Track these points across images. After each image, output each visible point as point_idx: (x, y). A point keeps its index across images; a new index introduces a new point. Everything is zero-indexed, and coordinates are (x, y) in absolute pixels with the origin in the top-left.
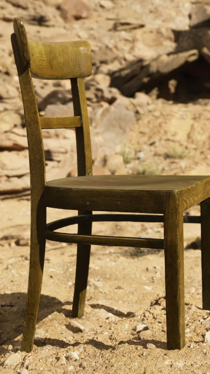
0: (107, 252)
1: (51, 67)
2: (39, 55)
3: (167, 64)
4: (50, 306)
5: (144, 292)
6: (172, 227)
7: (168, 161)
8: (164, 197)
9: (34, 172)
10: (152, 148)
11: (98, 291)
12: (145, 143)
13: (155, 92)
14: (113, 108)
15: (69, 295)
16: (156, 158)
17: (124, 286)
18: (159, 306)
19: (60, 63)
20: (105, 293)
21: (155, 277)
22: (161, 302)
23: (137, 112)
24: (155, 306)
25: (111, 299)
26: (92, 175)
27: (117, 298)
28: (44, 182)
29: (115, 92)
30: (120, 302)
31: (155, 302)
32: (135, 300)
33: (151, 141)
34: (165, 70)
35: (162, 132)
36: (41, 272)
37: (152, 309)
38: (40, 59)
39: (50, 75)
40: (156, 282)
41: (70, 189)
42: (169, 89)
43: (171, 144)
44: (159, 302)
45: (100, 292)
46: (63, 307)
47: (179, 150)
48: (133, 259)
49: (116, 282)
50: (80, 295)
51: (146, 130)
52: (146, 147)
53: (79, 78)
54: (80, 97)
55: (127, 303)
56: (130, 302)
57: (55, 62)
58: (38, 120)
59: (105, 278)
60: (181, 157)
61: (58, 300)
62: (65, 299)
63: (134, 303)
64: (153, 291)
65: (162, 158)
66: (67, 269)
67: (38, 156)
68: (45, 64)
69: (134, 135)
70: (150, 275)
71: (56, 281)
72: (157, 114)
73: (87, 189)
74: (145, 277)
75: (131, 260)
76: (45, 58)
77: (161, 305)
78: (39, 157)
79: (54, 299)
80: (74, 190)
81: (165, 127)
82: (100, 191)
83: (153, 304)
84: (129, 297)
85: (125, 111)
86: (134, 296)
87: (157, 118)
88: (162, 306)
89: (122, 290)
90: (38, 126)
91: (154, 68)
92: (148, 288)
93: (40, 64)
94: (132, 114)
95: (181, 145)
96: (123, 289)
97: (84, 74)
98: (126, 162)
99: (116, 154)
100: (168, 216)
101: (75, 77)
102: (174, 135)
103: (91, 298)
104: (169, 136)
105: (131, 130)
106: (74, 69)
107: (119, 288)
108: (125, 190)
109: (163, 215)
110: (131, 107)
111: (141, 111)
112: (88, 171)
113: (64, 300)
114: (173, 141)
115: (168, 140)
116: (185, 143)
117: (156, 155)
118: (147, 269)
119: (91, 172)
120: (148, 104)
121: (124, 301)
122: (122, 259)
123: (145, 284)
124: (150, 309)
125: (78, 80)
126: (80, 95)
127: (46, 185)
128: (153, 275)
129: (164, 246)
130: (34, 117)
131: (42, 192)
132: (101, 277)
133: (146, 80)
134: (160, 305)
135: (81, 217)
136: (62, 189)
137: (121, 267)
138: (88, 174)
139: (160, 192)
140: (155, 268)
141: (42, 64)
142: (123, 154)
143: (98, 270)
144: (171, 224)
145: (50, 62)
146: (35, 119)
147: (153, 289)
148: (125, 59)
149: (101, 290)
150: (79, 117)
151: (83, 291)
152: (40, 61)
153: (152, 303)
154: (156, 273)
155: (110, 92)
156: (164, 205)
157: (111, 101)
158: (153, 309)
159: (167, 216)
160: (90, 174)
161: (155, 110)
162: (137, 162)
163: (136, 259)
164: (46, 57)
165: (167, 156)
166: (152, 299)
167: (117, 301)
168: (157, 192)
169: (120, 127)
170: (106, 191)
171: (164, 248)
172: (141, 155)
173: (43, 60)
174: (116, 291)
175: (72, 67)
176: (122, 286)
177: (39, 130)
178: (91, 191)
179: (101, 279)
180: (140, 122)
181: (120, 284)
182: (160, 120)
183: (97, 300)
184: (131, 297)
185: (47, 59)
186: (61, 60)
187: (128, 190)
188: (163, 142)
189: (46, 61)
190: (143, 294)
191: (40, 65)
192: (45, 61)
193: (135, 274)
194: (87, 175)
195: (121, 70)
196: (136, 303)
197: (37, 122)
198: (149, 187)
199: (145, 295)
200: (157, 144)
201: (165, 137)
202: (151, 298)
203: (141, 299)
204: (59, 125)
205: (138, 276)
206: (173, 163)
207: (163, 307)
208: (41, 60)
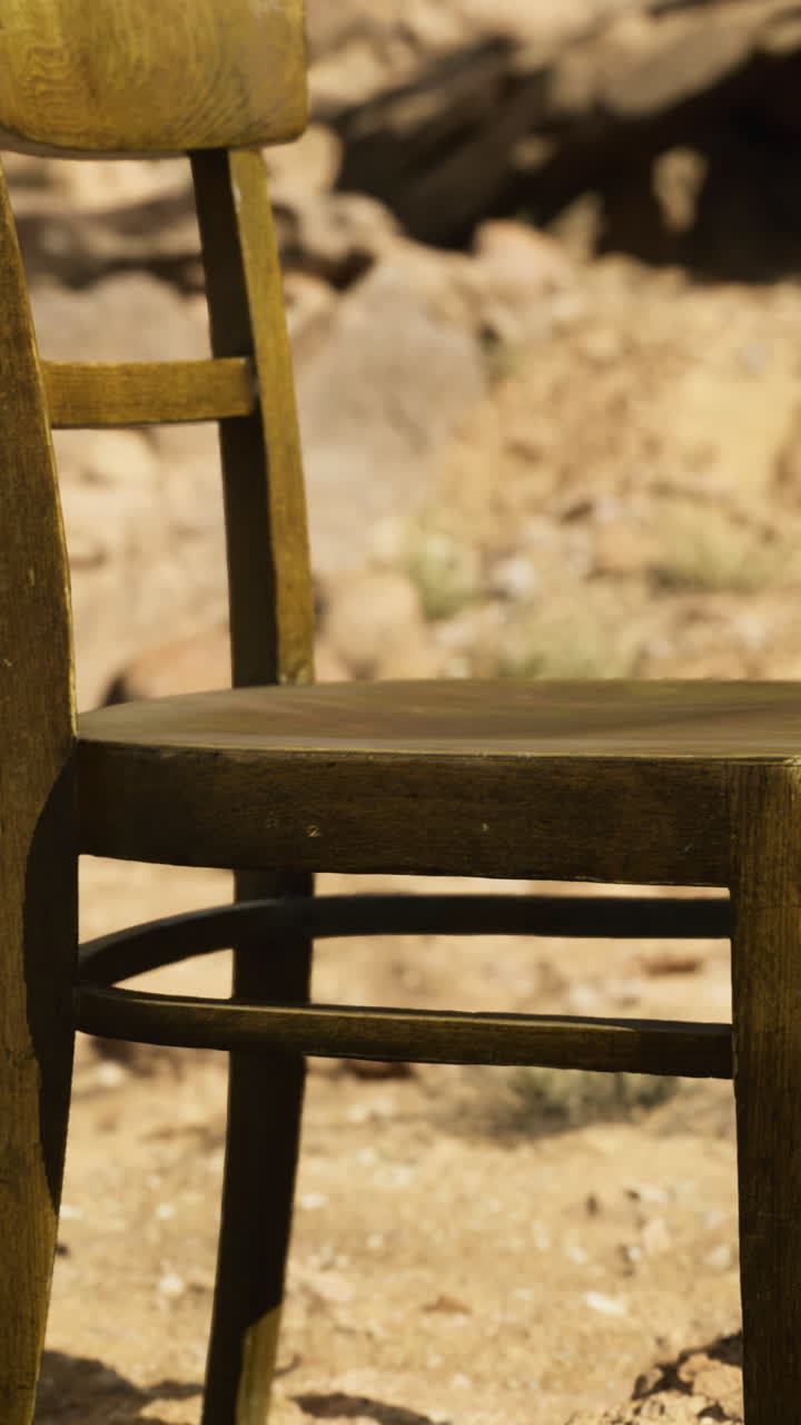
0: (358, 1113)
1: (93, 92)
2: (28, 26)
3: (651, 66)
4: (73, 1406)
5: (586, 1328)
6: (776, 959)
7: (671, 607)
8: (735, 798)
9: (14, 665)
10: (579, 537)
11: (328, 1324)
12: (536, 507)
13: (582, 221)
14: (354, 311)
15: (171, 1345)
16: (602, 594)
17: (471, 1293)
18: (685, 1398)
19: (139, 67)
20: (369, 1335)
21: (641, 1246)
22: (693, 1373)
23: (488, 336)
24: (663, 1397)
25: (406, 1366)
26: (311, 680)
27: (435, 1361)
28: (68, 717)
29: (368, 219)
30: (460, 1381)
31: (659, 1374)
32: (538, 1373)
33: (570, 499)
34: (641, 97)
35: (632, 445)
36: (49, 1209)
37: (645, 1411)
38: (33, 45)
39: (86, 134)
40: (643, 1271)
41: (216, 754)
42: (653, 207)
43: (685, 513)
44: (684, 1376)
45: (339, 1329)
46: (148, 1412)
47: (728, 547)
48: (510, 1146)
49: (425, 1274)
50: (248, 1342)
51: (542, 433)
52: (541, 531)
53: (235, 147)
54: (247, 255)
55: (493, 1387)
56: (514, 1383)
57: (112, 63)
58: (36, 378)
59: (361, 1255)
60: (743, 588)
61: (112, 1372)
62: (153, 1367)
63: (534, 1386)
64: (635, 1323)
65: (636, 592)
66: (147, 1209)
67: (32, 574)
68: (59, 70)
69: (477, 465)
70: (610, 1234)
71: (92, 1277)
72: (602, 343)
73: (308, 753)
74: (583, 1245)
75: (492, 1155)
76: (58, 43)
77: (697, 1388)
78: (36, 582)
79: (90, 1368)
80: (239, 759)
81: (647, 416)
82: (378, 765)
83: (650, 1385)
84: (502, 1356)
85: (419, 331)
86: (532, 1350)
87: (599, 366)
88: (701, 1394)
89: (460, 1320)
90: (35, 412)
91: (575, 87)
92: (607, 1306)
93: (36, 72)
94: (459, 344)
95: (739, 520)
96: (464, 1310)
97: (266, 126)
98: (435, 612)
99: (378, 567)
100: (755, 896)
101: (218, 143)
102: (703, 458)
103: (297, 1362)
104: (675, 472)
105: (462, 434)
106: (211, 101)
107: (444, 1305)
108: (518, 760)
109: (722, 893)
110: (456, 308)
111: (509, 326)
112: (288, 656)
113: (148, 1374)
114: (698, 498)
115: (663, 490)
116: (759, 509)
117: (600, 572)
118: (592, 1206)
119: (306, 662)
120: (551, 289)
121: (478, 1379)
122: (448, 1149)
123: (584, 1285)
124: (637, 1411)
125: (237, 160)
126: (245, 242)
127: (76, 733)
128: (627, 1236)
129: (736, 1059)
130: (11, 365)
131: (54, 774)
132: (338, 1250)
133: (531, 153)
134: (687, 1389)
135: (252, 910)
136: (166, 755)
137: (444, 1195)
138: (293, 676)
139: (708, 768)
140: (634, 1196)
141: (42, 73)
142: (414, 571)
143: (319, 1211)
144: (772, 942)
145: (85, 63)
146: (20, 375)
147: (633, 1310)
148: (408, 36)
149: (344, 1318)
150: (242, 361)
151: (265, 1322)
152: (35, 58)
153: (641, 1381)
154: (641, 1223)
155: (341, 222)
156: (733, 837)
157: (347, 272)
158: (651, 1410)
159: (749, 900)
160: (303, 675)
161: (588, 323)
162: (493, 614)
163: (525, 1152)
164: (63, 35)
165: (664, 580)
166: (641, 1359)
167: (441, 1376)
168: (697, 767)
169: (397, 418)
170: (416, 763)
171: (736, 1070)
172: (519, 575)
173: (51, 53)
174: (427, 1322)
175: (204, 91)
176: (458, 1294)
177: (38, 435)
178: (332, 765)
179: (343, 1261)
180: (511, 391)
181: (449, 1288)
182: (619, 381)
183: (333, 1373)
184: (516, 1352)
185: (67, 46)
186: (140, 49)
187: (531, 759)
188: (641, 504)
189: (66, 55)
190: (583, 1337)
191: (37, 79)
192: (61, 59)
193: (525, 1229)
194: (283, 678)
195: (388, 98)
196: (546, 1383)
197: (28, 391)
198: (647, 744)
199: (593, 1343)
200: (607, 512)
201: (647, 474)
202: (626, 1359)
203: (569, 1364)
204: (137, 404)
205: (543, 1243)
206: (693, 617)
207: (708, 1399)
208: (37, 51)
